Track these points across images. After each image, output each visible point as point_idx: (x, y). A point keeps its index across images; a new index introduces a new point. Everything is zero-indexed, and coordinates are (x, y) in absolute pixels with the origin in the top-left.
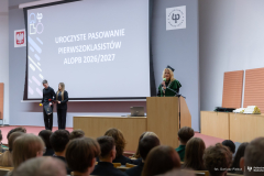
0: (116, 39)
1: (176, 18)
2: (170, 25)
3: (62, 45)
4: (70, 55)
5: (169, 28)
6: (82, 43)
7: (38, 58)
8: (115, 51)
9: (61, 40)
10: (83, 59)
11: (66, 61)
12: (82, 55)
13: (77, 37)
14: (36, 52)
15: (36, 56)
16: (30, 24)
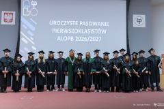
0: (102, 28)
1: (139, 21)
2: (135, 24)
3: (56, 27)
4: (63, 35)
5: (135, 26)
6: (74, 27)
7: (32, 34)
8: (101, 35)
9: (55, 23)
10: (75, 39)
11: (59, 38)
12: (74, 35)
13: (70, 23)
14: (29, 29)
15: (29, 32)
16: (24, 8)
